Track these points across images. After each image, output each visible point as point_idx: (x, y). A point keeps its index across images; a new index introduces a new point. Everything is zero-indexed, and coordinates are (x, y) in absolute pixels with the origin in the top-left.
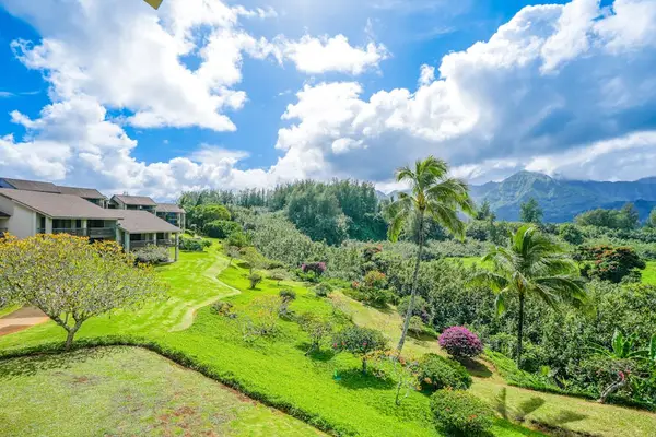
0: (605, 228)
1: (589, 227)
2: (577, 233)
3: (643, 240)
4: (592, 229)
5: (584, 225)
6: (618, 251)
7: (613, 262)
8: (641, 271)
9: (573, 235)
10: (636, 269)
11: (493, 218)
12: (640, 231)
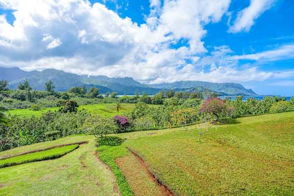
0: (78, 94)
3: (88, 98)
5: (71, 93)
6: (71, 102)
7: (69, 106)
9: (66, 97)
11: (30, 89)
12: (86, 95)
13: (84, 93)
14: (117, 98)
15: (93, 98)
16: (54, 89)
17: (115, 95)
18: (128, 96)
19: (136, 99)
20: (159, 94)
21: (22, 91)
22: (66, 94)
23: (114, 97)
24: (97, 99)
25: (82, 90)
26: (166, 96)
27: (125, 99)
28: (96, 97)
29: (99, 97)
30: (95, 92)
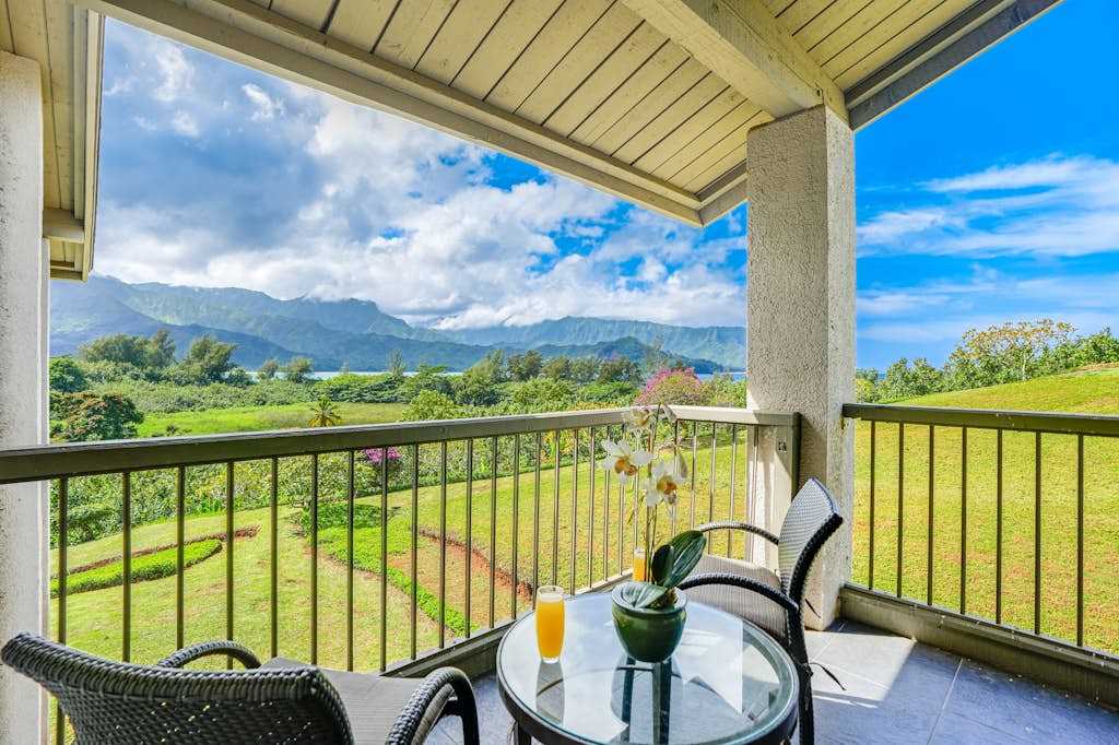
0: (129, 365)
1: (102, 364)
2: (79, 375)
3: (179, 383)
4: (108, 367)
5: (95, 360)
6: (105, 398)
7: (97, 417)
8: (136, 426)
9: (70, 379)
10: (131, 424)
12: (172, 369)
13: (161, 363)
14: (314, 381)
15: (202, 382)
17: (305, 369)
19: (390, 384)
20: (482, 367)
22: (67, 367)
23: (298, 380)
24: (223, 386)
25: (151, 349)
26: (508, 375)
27: (348, 387)
28: (218, 378)
29: (230, 381)
30: (211, 359)
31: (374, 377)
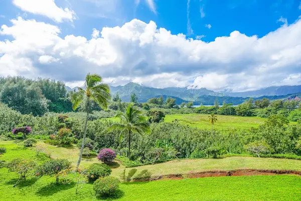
3: (165, 108)
4: (152, 105)
5: (150, 103)
6: (159, 112)
7: (157, 116)
8: (164, 118)
11: (121, 101)
12: (164, 105)
13: (161, 104)
14: (194, 108)
15: (169, 108)
16: (137, 101)
17: (191, 105)
18: (206, 106)
19: (214, 109)
20: (245, 104)
21: (115, 102)
22: (147, 105)
23: (190, 108)
24: (173, 109)
25: (160, 101)
26: (255, 106)
27: (203, 110)
28: (172, 107)
29: (175, 108)
30: (171, 103)
31: (210, 107)
